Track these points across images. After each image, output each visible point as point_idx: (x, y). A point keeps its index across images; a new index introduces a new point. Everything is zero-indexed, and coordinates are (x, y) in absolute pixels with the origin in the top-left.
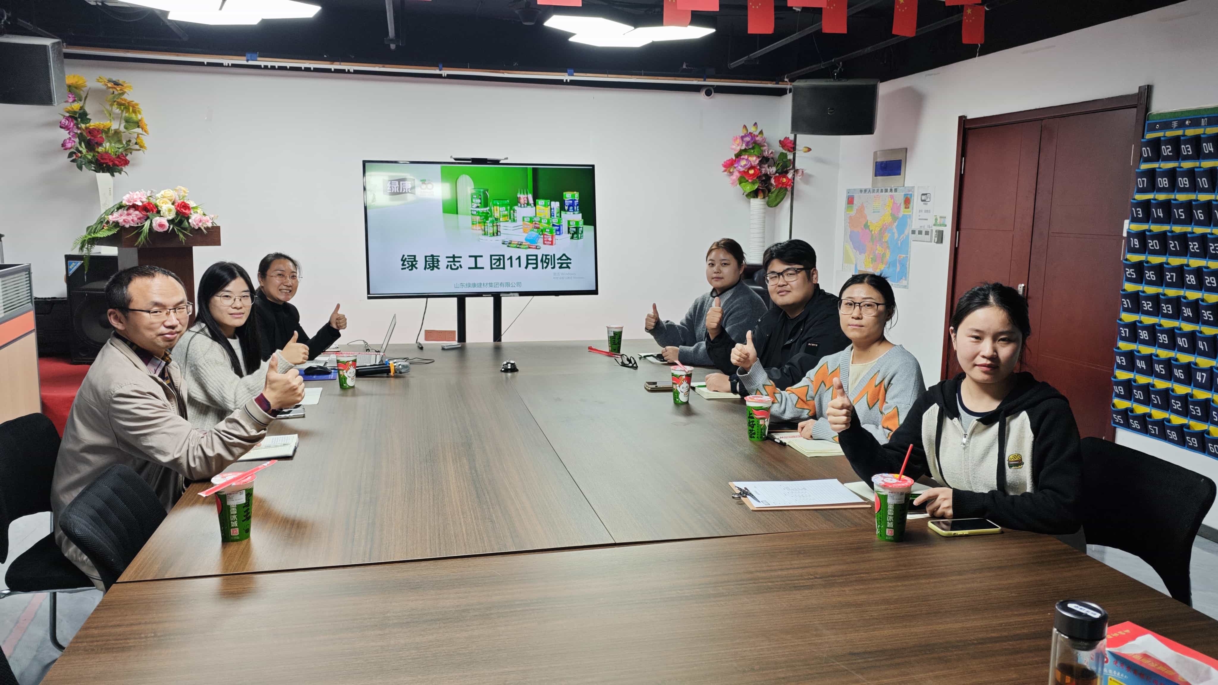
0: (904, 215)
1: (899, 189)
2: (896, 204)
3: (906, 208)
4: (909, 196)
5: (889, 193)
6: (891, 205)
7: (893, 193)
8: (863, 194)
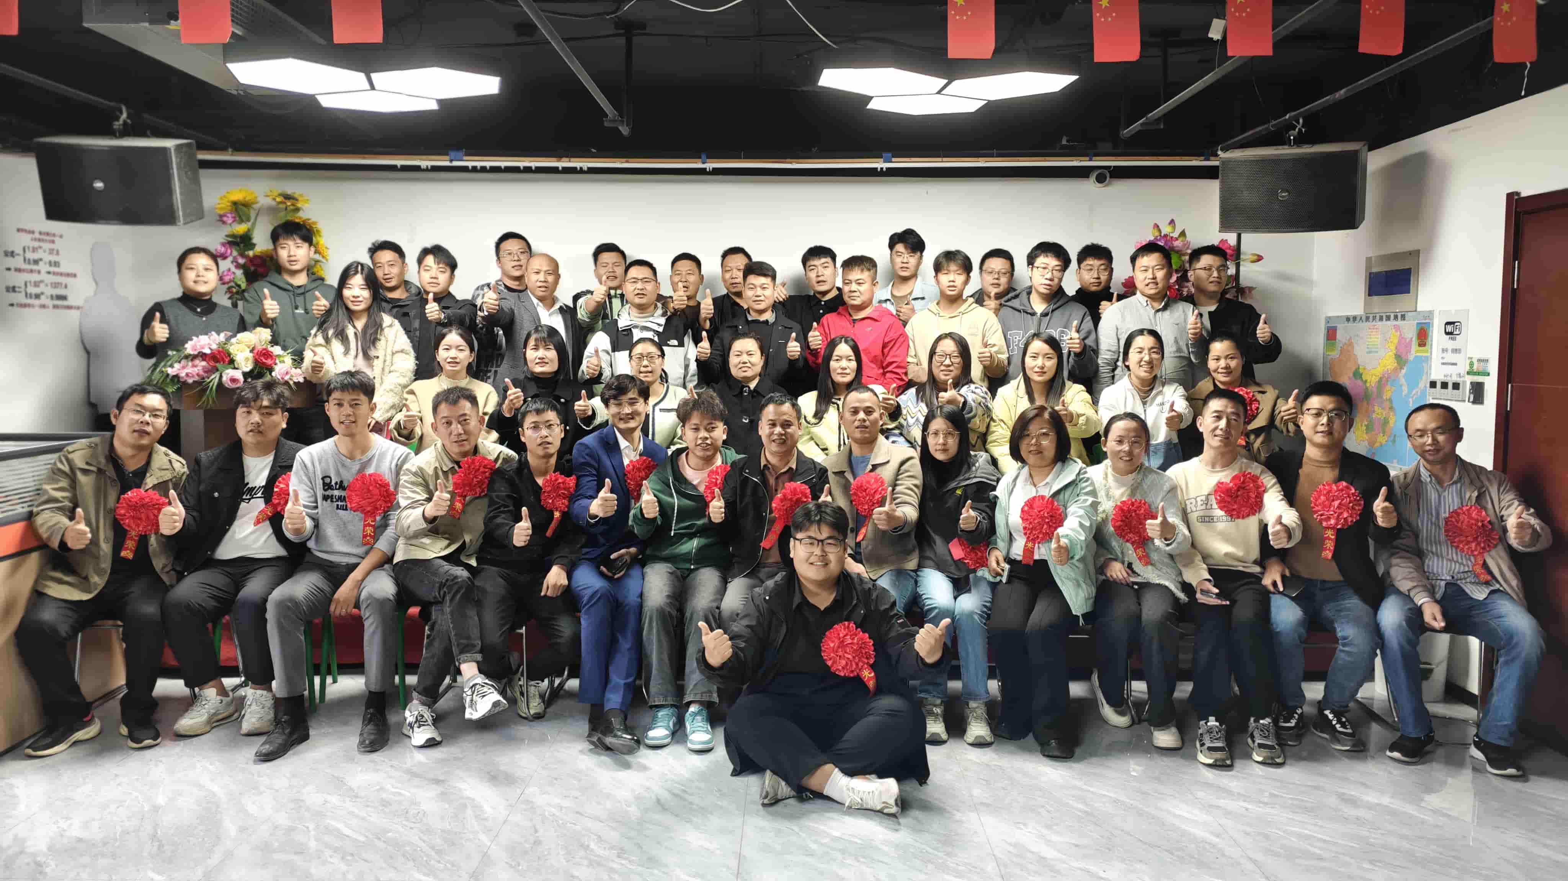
0: (1416, 357)
1: (1409, 315)
2: (1406, 339)
3: (1420, 345)
4: (1425, 327)
5: (1392, 322)
6: (1396, 341)
7: (1399, 322)
8: (1351, 324)
